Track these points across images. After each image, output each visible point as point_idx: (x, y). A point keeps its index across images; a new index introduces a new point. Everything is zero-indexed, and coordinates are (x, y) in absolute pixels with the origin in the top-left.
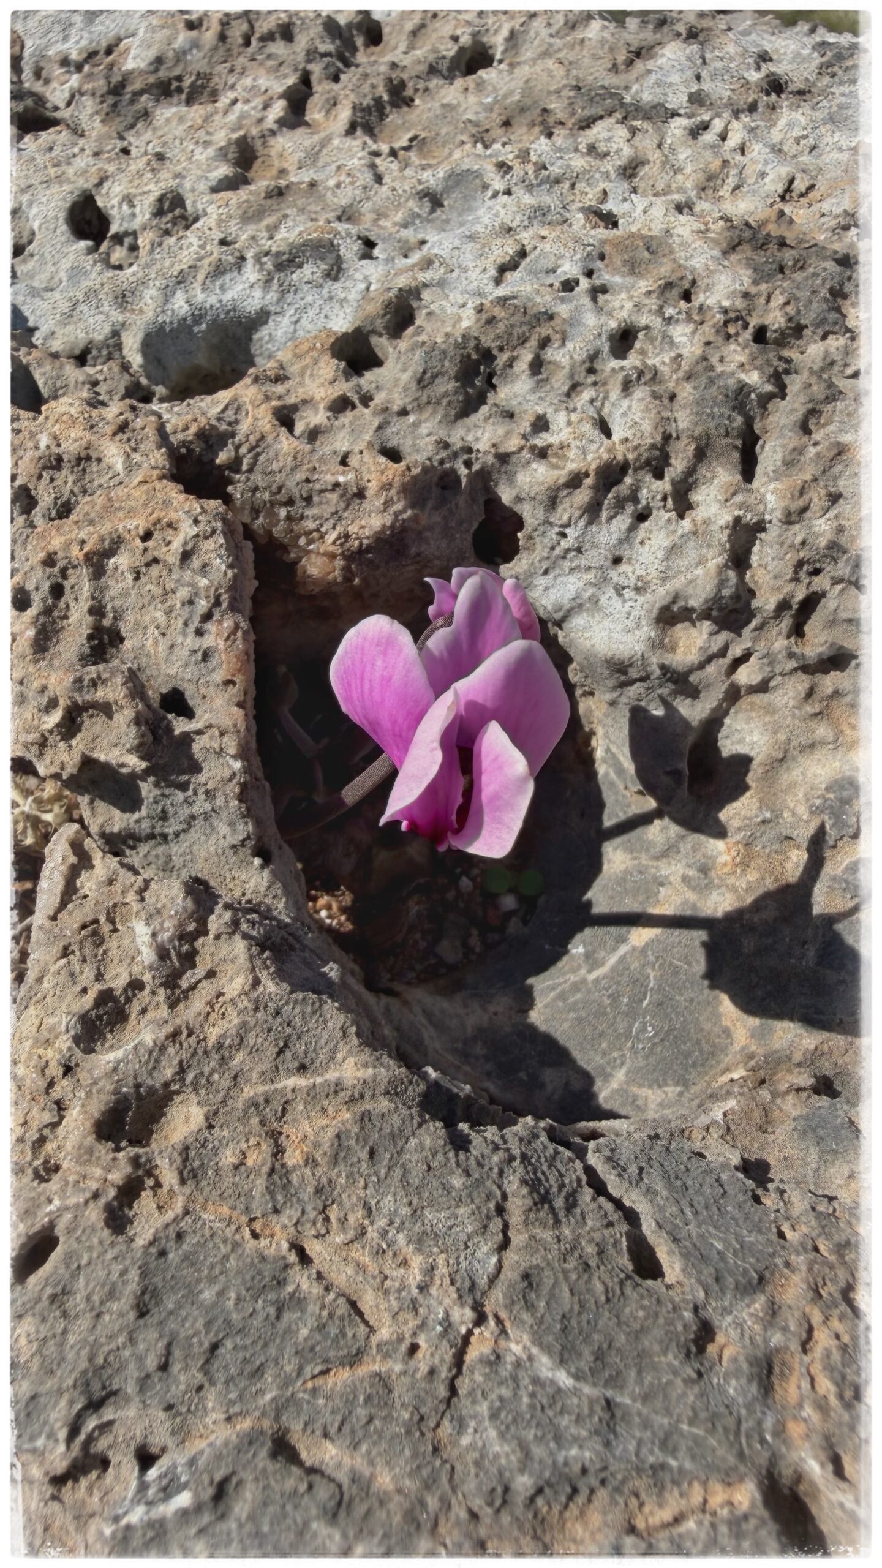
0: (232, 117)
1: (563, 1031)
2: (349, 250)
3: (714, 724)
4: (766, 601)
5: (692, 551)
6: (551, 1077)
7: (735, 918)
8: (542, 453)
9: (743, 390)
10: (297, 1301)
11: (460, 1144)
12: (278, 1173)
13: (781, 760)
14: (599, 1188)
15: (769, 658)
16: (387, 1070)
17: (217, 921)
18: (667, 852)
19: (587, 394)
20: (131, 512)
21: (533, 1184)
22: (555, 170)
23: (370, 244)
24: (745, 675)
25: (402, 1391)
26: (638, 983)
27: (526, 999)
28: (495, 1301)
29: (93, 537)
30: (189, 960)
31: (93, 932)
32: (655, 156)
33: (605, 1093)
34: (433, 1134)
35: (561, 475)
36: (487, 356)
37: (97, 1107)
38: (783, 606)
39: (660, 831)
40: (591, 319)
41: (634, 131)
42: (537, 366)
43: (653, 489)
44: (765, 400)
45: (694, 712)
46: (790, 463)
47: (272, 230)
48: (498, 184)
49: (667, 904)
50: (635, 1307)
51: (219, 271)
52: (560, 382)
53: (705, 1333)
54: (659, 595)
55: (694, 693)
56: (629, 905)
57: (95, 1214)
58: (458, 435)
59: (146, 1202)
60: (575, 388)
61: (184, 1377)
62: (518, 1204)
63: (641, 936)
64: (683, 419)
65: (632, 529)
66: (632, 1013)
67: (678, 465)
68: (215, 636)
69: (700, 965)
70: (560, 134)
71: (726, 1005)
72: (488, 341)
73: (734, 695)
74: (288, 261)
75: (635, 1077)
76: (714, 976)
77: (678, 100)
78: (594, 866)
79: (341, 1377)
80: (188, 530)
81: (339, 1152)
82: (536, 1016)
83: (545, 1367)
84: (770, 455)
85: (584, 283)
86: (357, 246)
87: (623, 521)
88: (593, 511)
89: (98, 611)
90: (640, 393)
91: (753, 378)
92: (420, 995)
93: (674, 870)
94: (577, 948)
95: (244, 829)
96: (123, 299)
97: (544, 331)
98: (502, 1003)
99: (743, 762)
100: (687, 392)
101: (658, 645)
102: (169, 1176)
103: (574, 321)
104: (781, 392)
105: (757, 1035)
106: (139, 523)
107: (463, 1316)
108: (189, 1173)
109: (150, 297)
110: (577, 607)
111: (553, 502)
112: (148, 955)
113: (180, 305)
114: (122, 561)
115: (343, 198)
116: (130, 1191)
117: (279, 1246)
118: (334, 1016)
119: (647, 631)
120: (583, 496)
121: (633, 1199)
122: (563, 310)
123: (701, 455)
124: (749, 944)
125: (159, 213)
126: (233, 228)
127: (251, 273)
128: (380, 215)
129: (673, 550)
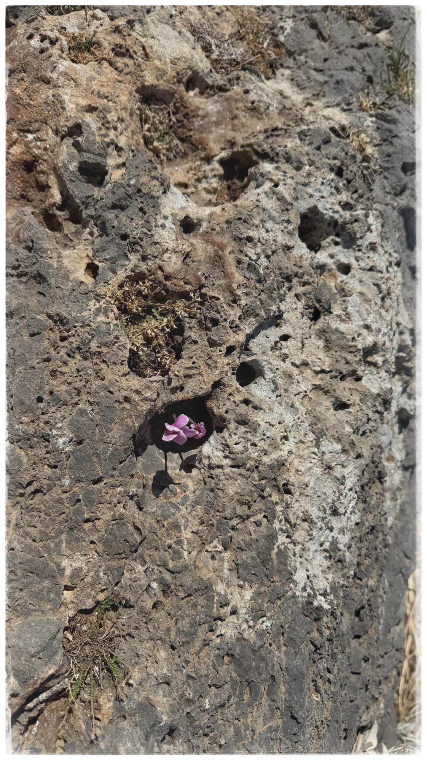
0: (315, 360)
1: (148, 450)
2: (278, 393)
3: (196, 467)
4: (212, 472)
5: (218, 459)
6: (140, 450)
7: (167, 474)
8: (230, 435)
9: (246, 464)
10: (111, 424)
11: (130, 439)
12: (123, 419)
13: (191, 478)
14: (128, 456)
15: (205, 473)
16: (137, 429)
17: (152, 403)
18: (177, 463)
19: (243, 440)
20: (208, 378)
21: (127, 448)
22: (300, 428)
23: (280, 396)
24: (202, 470)
25: (104, 437)
26: (157, 461)
27: (152, 444)
28: (115, 446)
29: (203, 373)
30: (147, 400)
31: (148, 387)
32: (305, 446)
33: (139, 458)
34: (131, 436)
35: (227, 439)
36: (247, 424)
37: (128, 395)
38: (212, 474)
39: (180, 461)
40: (257, 439)
41: (312, 441)
42: (247, 432)
43: (227, 453)
44: (245, 468)
45: (197, 464)
46: (233, 472)
47: (281, 377)
48: (296, 418)
49: (169, 464)
50: (116, 461)
51: (271, 369)
52: (245, 436)
53: (115, 469)
54: (211, 456)
55: (199, 463)
56: (168, 458)
57: (116, 399)
58: (232, 421)
59: (118, 404)
60: (244, 438)
61: (101, 413)
62: (125, 447)
63: (164, 461)
64: (239, 456)
65: (220, 450)
66: (152, 461)
67: (231, 456)
68: (191, 394)
69: (160, 470)
70: (310, 428)
71: (154, 474)
72: (249, 423)
73: (200, 469)
74: (274, 382)
75: (142, 462)
76: (158, 472)
77: (322, 449)
78: (175, 452)
79: (105, 430)
80: (205, 387)
81: (127, 425)
82: (149, 446)
83: (109, 452)
84: (235, 470)
85: (265, 437)
86: (278, 394)
87: (222, 449)
88: (222, 444)
89: (194, 375)
90: (243, 449)
91: (248, 466)
92: (149, 428)
93: (174, 464)
94: (161, 451)
95: (166, 402)
96: (264, 352)
97: (253, 432)
98: (151, 441)
99: (191, 472)
100: (244, 456)
101: (205, 456)
102: (122, 406)
103: (256, 437)
104: (248, 470)
105: (151, 479)
106: (206, 380)
107: (113, 443)
108: (122, 409)
109: (265, 357)
110: (210, 443)
111: (223, 438)
112: (146, 396)
113: (264, 363)
114: (201, 378)
115: (290, 389)
116: (119, 402)
117: (116, 421)
118: (142, 421)
119: (207, 455)
120: (224, 442)
121: (127, 461)
122: (258, 435)
123: (233, 459)
124: (163, 476)
125: (284, 354)
126: (281, 370)
127: (272, 375)
128: (288, 397)
129: (218, 457)
